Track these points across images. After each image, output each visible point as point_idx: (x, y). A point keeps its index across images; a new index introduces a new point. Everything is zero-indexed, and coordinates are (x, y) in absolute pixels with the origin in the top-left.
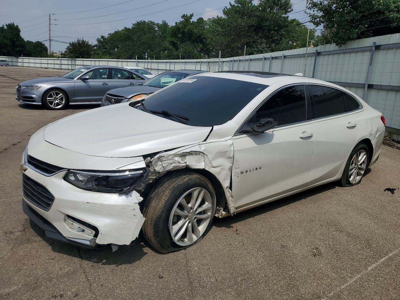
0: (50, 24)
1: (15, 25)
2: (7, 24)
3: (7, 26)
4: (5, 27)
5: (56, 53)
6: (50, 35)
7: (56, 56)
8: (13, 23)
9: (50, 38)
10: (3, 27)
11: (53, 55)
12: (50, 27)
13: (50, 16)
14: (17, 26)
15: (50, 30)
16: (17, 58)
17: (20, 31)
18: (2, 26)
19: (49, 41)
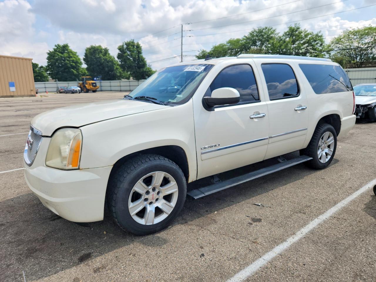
0: (182, 36)
1: (136, 42)
2: (127, 42)
3: (126, 44)
6: (182, 49)
8: (133, 40)
9: (182, 53)
12: (182, 40)
13: (182, 26)
14: (138, 43)
16: (138, 81)
17: (141, 50)
19: (181, 58)
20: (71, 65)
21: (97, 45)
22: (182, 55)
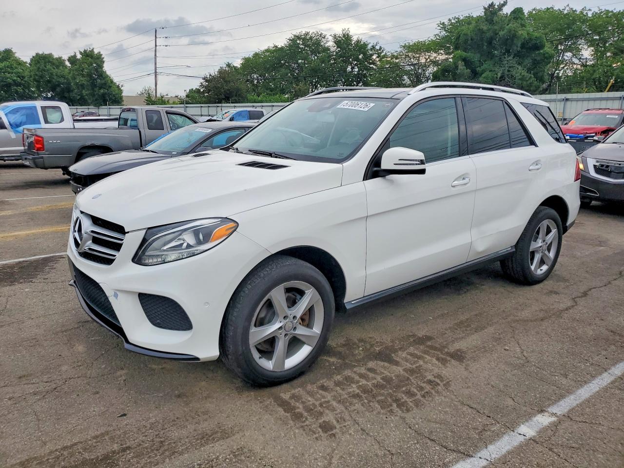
0: (156, 46)
1: (96, 51)
2: (82, 51)
3: (81, 53)
4: (79, 56)
5: (167, 95)
6: (156, 64)
7: (168, 101)
9: (156, 68)
10: (75, 56)
11: (163, 99)
12: (156, 51)
13: (156, 30)
15: (155, 55)
17: (104, 62)
18: (73, 54)
19: (154, 76)
20: (14, 81)
21: (47, 52)
22: (156, 72)
